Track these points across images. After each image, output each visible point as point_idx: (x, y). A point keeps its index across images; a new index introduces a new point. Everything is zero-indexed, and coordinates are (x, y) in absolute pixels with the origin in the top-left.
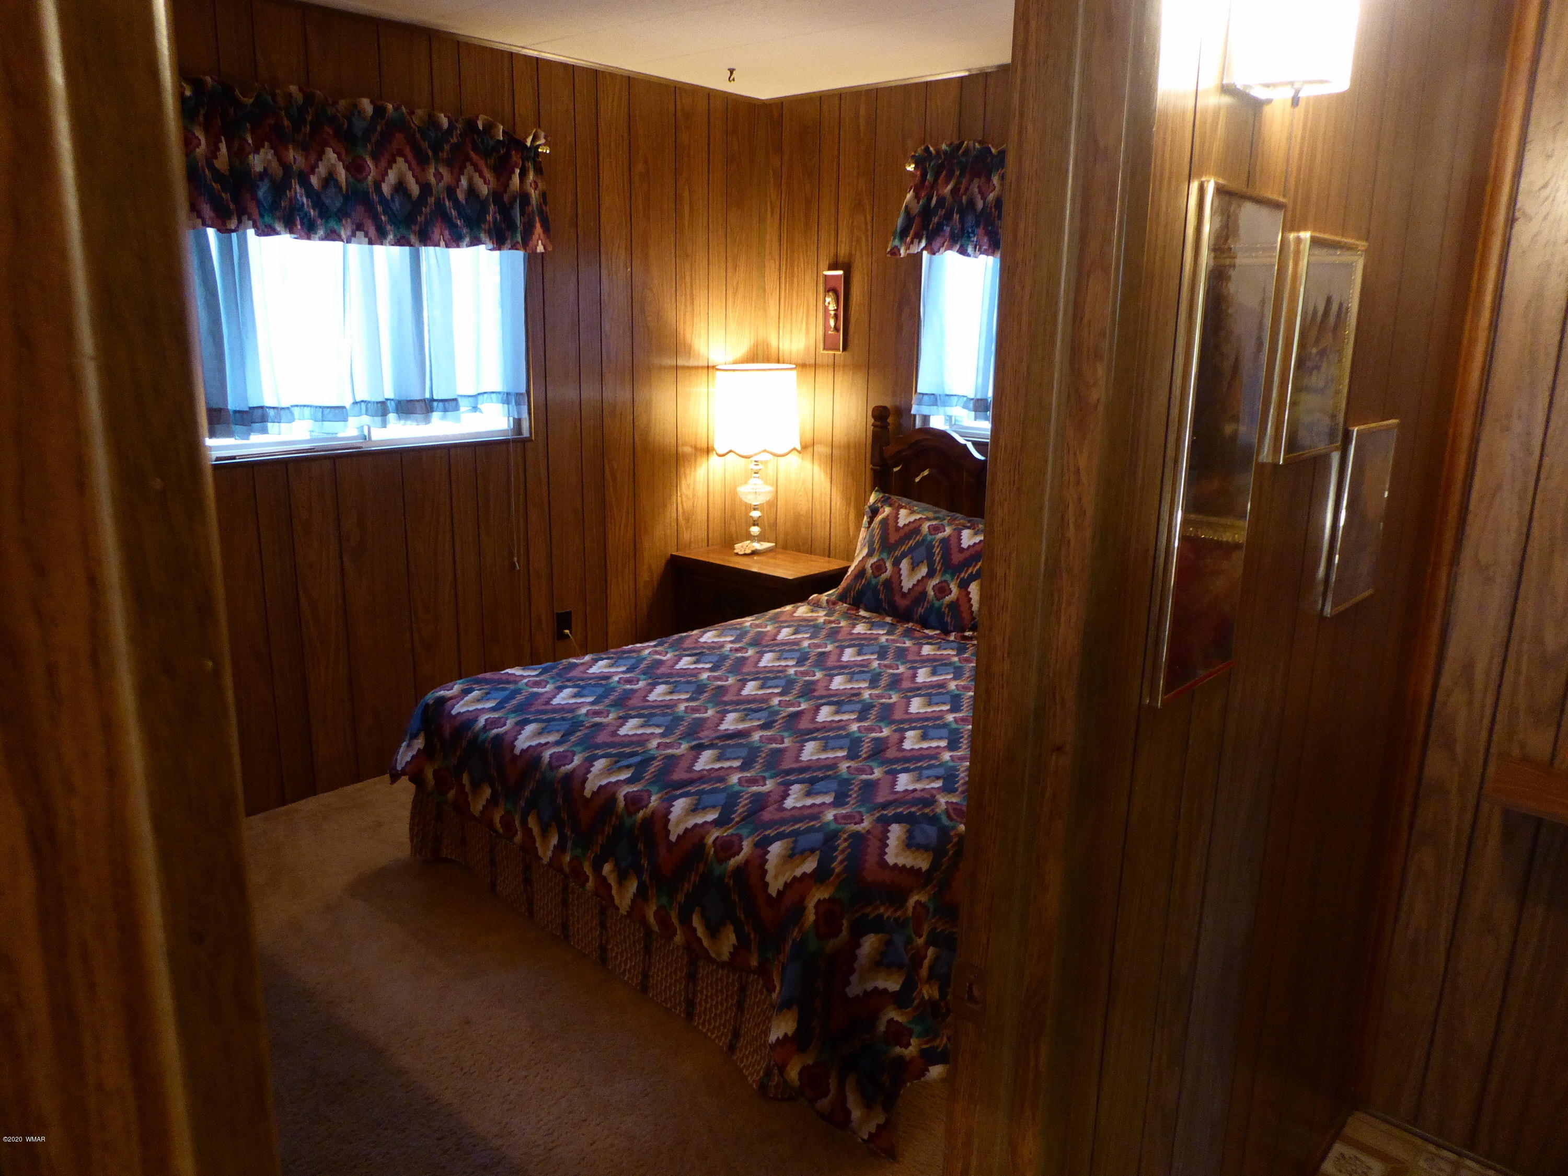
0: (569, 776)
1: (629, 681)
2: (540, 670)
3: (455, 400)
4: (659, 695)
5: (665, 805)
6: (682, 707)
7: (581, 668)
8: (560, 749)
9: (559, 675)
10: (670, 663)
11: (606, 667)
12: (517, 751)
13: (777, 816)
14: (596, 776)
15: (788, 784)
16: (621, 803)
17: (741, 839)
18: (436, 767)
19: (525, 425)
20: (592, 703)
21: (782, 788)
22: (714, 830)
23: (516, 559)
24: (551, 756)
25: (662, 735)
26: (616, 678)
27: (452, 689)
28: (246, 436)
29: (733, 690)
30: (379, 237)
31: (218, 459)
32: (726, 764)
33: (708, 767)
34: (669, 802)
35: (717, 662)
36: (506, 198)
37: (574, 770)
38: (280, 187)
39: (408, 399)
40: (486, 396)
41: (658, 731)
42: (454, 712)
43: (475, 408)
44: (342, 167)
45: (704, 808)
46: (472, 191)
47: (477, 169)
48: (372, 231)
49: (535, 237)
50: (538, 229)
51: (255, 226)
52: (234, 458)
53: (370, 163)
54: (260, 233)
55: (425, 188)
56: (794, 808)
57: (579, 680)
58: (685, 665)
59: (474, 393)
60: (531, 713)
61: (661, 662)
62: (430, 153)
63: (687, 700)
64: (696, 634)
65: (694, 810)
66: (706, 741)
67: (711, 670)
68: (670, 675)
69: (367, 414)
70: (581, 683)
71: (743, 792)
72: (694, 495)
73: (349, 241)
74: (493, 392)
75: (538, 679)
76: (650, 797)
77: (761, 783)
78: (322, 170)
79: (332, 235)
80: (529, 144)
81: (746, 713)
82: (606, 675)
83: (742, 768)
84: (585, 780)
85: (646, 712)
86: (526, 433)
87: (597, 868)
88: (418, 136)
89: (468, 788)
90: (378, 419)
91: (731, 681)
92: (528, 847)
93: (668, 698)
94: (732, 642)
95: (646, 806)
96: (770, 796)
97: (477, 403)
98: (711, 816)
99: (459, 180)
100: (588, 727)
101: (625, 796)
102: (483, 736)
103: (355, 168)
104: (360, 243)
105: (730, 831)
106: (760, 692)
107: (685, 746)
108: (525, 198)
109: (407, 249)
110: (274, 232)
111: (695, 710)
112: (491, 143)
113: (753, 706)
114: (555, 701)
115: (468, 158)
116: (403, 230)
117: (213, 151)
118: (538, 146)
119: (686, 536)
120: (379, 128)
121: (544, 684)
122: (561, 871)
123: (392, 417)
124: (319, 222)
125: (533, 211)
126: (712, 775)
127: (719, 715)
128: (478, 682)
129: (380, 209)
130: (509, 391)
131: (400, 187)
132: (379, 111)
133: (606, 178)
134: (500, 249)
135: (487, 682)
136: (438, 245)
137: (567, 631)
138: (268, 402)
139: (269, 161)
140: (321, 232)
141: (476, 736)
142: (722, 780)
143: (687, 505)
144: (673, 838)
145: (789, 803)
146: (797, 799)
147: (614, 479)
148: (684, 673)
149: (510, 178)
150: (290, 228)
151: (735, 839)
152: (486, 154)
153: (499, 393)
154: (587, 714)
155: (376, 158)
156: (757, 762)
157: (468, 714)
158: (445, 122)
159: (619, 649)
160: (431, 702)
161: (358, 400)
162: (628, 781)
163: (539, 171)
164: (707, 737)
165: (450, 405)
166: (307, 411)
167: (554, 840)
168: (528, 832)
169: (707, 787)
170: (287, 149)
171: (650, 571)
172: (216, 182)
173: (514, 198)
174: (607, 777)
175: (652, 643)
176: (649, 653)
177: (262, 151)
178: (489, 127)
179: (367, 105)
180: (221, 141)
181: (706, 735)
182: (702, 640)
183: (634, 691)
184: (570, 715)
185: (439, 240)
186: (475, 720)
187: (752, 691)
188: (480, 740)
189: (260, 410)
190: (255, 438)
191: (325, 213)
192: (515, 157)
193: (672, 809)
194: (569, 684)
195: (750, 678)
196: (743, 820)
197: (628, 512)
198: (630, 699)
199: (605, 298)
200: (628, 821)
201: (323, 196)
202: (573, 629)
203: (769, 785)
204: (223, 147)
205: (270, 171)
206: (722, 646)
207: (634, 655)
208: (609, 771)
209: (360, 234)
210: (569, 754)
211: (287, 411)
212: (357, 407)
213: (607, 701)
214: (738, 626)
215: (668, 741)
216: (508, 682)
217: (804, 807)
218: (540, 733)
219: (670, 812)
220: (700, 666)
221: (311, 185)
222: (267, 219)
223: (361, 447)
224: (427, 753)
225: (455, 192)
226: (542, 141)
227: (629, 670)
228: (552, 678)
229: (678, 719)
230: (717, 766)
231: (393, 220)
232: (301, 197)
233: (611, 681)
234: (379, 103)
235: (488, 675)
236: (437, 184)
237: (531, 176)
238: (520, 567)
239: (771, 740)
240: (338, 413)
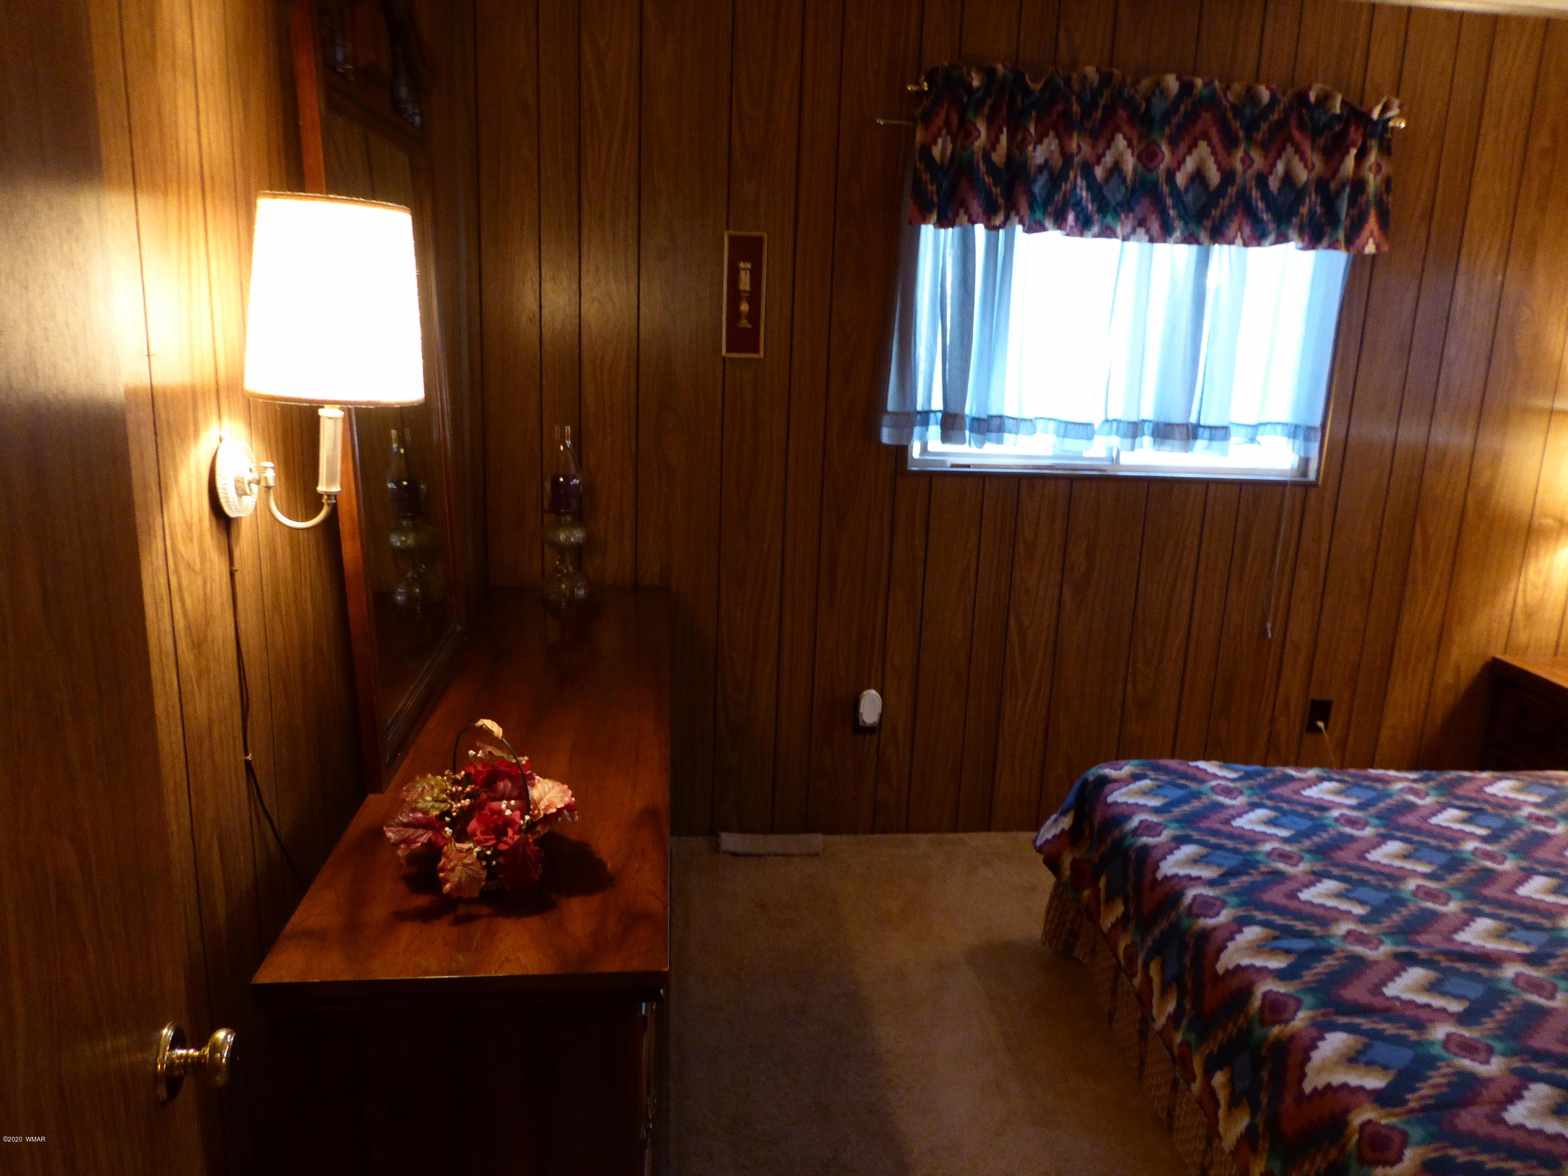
0: (1206, 935)
1: (1352, 822)
2: (1241, 774)
3: (1226, 428)
4: (1387, 856)
5: (1314, 1033)
6: (1411, 884)
7: (1295, 786)
8: (1209, 892)
9: (1263, 787)
10: (1426, 812)
11: (1331, 792)
12: (1160, 875)
13: (1485, 1128)
14: (1238, 950)
15: (1526, 1078)
16: (1257, 1002)
17: (1405, 1141)
18: (1078, 856)
19: (1313, 466)
20: (1286, 840)
21: (1514, 1081)
22: (1368, 1106)
23: (1269, 625)
24: (1195, 897)
25: (1362, 920)
26: (1336, 813)
27: (1120, 769)
28: (981, 444)
29: (1505, 882)
30: (1165, 233)
31: (953, 466)
32: (1438, 1002)
33: (1406, 996)
34: (1322, 1028)
35: (1498, 829)
36: (1333, 186)
37: (1214, 929)
38: (1057, 178)
39: (1167, 421)
40: (1269, 427)
41: (1359, 910)
42: (1110, 799)
43: (1252, 440)
44: (1130, 154)
45: (1369, 1064)
46: (1288, 178)
47: (1299, 151)
48: (1155, 227)
49: (1365, 233)
50: (1372, 223)
51: (1021, 222)
52: (968, 466)
53: (1165, 148)
54: (1029, 230)
55: (1228, 176)
56: (1522, 1127)
57: (1285, 802)
58: (1447, 820)
59: (1253, 422)
60: (1199, 830)
61: (1411, 807)
62: (1241, 134)
63: (1426, 876)
64: (1486, 779)
65: (1353, 1059)
66: (1422, 953)
67: (1484, 839)
68: (1418, 830)
69: (1117, 433)
70: (1285, 806)
71: (1444, 1060)
72: (1545, 584)
73: (1125, 239)
74: (1278, 423)
75: (1231, 785)
76: (1298, 1008)
77: (1483, 1056)
78: (1108, 159)
79: (1107, 232)
80: (1375, 115)
81: (1509, 925)
82: (1325, 804)
83: (1462, 1019)
84: (1223, 948)
85: (1354, 875)
86: (1312, 476)
87: (1208, 1074)
88: (1230, 115)
89: (1102, 895)
90: (1128, 441)
91: (1508, 865)
92: (1143, 999)
93: (1398, 863)
94: (1536, 805)
95: (1286, 1022)
96: (1487, 1087)
97: (1256, 434)
98: (1374, 1082)
99: (1274, 165)
100: (1262, 873)
101: (1265, 995)
102: (1129, 841)
103: (1147, 157)
104: (1139, 240)
105: (1393, 1120)
106: (1551, 899)
107: (1385, 949)
108: (1359, 185)
109: (1194, 248)
110: (1041, 228)
111: (1431, 895)
112: (1324, 119)
113: (1527, 918)
114: (1237, 823)
115: (1290, 139)
116: (1192, 226)
117: (993, 143)
118: (1389, 119)
119: (1523, 637)
120: (1182, 108)
121: (1236, 793)
122: (1169, 1048)
123: (1147, 440)
124: (1096, 217)
125: (1367, 202)
126: (1407, 1013)
127: (1465, 916)
128: (1156, 769)
129: (1169, 201)
130: (1299, 422)
131: (1198, 176)
132: (1186, 88)
133: (1487, 154)
134: (1313, 248)
135: (1166, 770)
136: (1231, 242)
137: (1321, 724)
138: (1007, 412)
139: (1052, 152)
140: (1096, 229)
141: (1123, 838)
142: (1419, 1025)
143: (1533, 596)
144: (1308, 1087)
145: (1516, 1114)
146: (1532, 1113)
147: (1426, 545)
148: (1442, 833)
149: (1342, 160)
150: (1060, 223)
151: (1397, 1138)
152: (1314, 134)
153: (1286, 424)
154: (1269, 854)
155: (1173, 143)
156: (1492, 1016)
157: (1124, 806)
158: (1265, 95)
159: (1362, 772)
160: (1091, 778)
161: (1109, 418)
162: (1280, 975)
163: (1386, 150)
164: (1429, 945)
165: (1220, 433)
166: (1052, 425)
167: (1171, 1007)
168: (1148, 980)
169: (1389, 1029)
170: (1071, 137)
171: (1458, 671)
172: (988, 176)
173: (1343, 186)
174: (1252, 956)
175: (1412, 776)
176: (1401, 790)
177: (1046, 141)
178: (1325, 98)
179: (1172, 83)
180: (1002, 132)
181: (1430, 939)
182: (1490, 790)
183: (1352, 839)
184: (1246, 848)
185: (1235, 237)
186: (1128, 817)
187: (1537, 891)
188: (1126, 843)
189: (999, 419)
190: (990, 448)
191: (1103, 207)
192: (1355, 134)
193: (1320, 1044)
194: (1269, 803)
195: (1542, 869)
196: (1423, 1109)
197: (1438, 593)
198: (1341, 849)
199: (1457, 316)
200: (1258, 1032)
201: (1105, 189)
202: (1331, 723)
203: (1495, 1067)
204: (1004, 139)
205: (1050, 163)
206: (1517, 805)
207: (1379, 786)
208: (1259, 948)
209: (1141, 231)
210: (1218, 903)
211: (1029, 423)
212: (1107, 426)
213: (1307, 843)
214: (1556, 783)
215: (1365, 931)
216: (1194, 779)
217: (1540, 1132)
218: (1195, 861)
219: (1314, 1047)
220: (1468, 828)
221: (1094, 177)
222: (1038, 215)
223: (1105, 471)
224: (1072, 836)
225: (1267, 179)
226: (1394, 112)
227: (1360, 807)
228: (1251, 788)
229: (1397, 902)
230: (1422, 999)
231: (1185, 215)
232: (1081, 190)
233: (1327, 814)
234: (1186, 78)
235: (1173, 763)
236: (1245, 172)
237: (1373, 157)
238: (1273, 635)
239: (1535, 986)
240: (1085, 430)
